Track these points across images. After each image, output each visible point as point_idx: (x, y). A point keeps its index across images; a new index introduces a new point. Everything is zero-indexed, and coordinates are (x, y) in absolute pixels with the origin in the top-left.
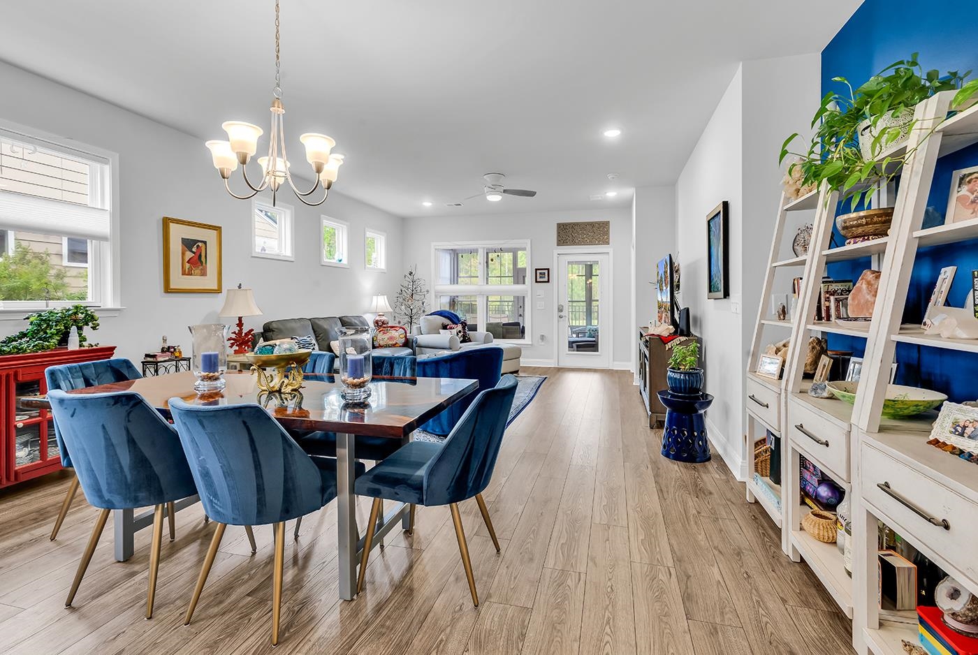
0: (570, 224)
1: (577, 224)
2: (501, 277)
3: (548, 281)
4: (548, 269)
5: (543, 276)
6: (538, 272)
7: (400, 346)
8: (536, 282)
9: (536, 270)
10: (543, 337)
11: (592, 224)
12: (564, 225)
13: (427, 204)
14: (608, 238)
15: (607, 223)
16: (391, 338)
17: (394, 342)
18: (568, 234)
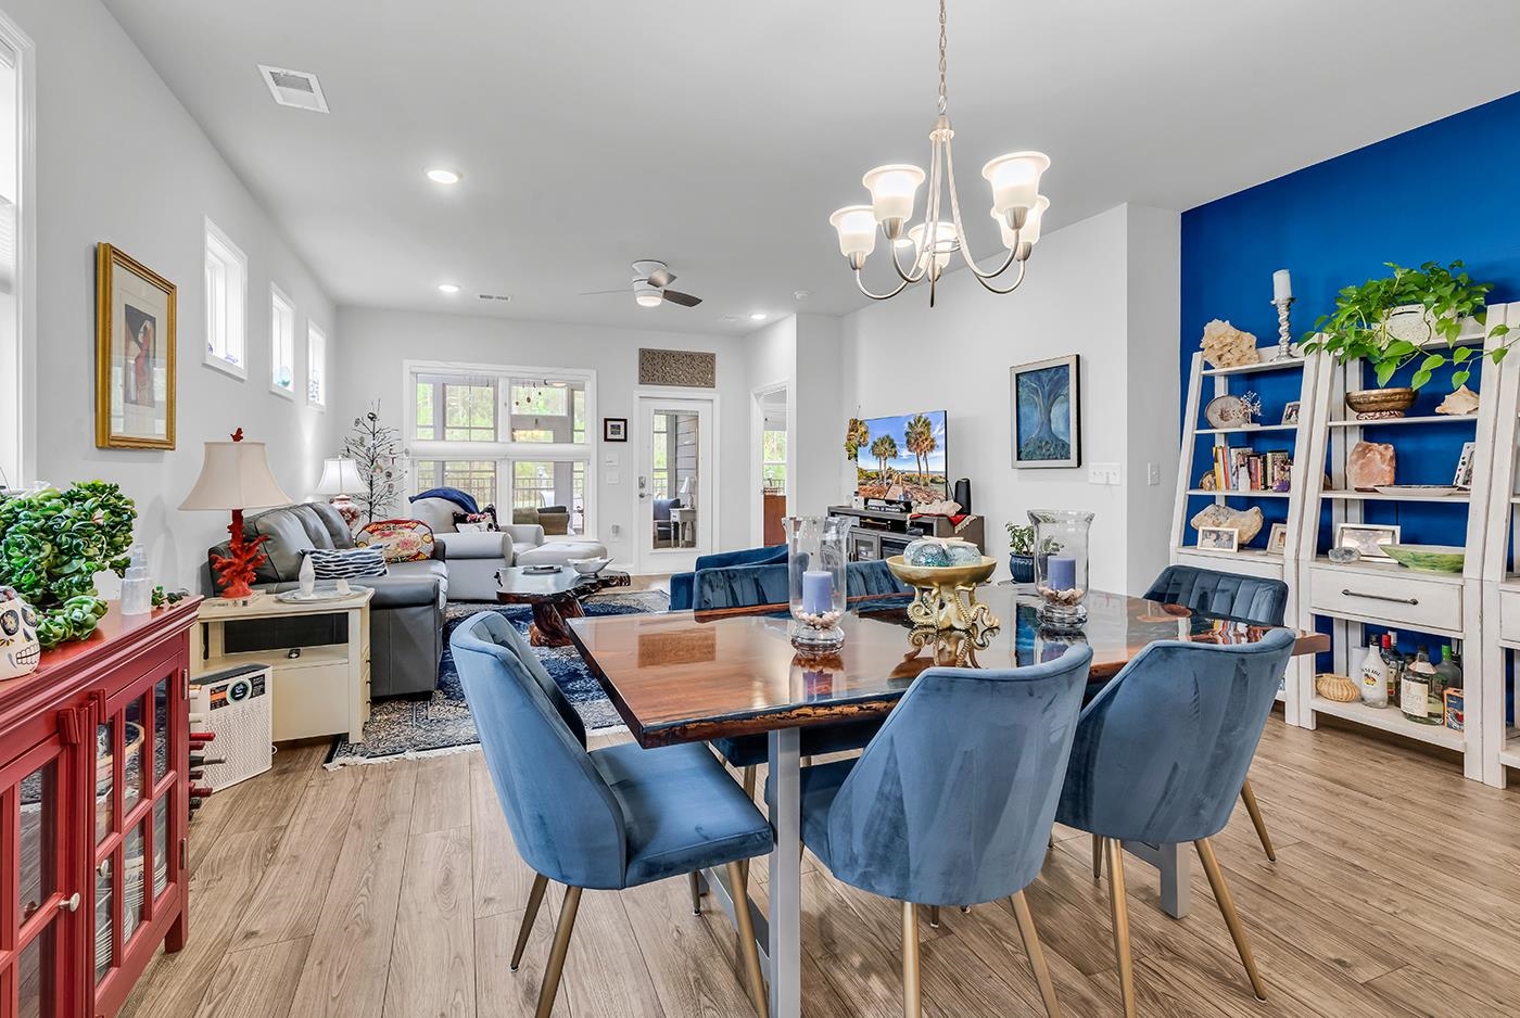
0: (659, 352)
1: (671, 354)
2: (470, 428)
3: (625, 440)
4: (625, 420)
5: (615, 430)
6: (609, 423)
7: (427, 558)
8: (606, 439)
9: (606, 420)
10: (617, 529)
11: (691, 356)
12: (649, 351)
13: (449, 289)
14: (713, 379)
15: (713, 355)
16: (405, 544)
17: (414, 552)
18: (657, 367)
